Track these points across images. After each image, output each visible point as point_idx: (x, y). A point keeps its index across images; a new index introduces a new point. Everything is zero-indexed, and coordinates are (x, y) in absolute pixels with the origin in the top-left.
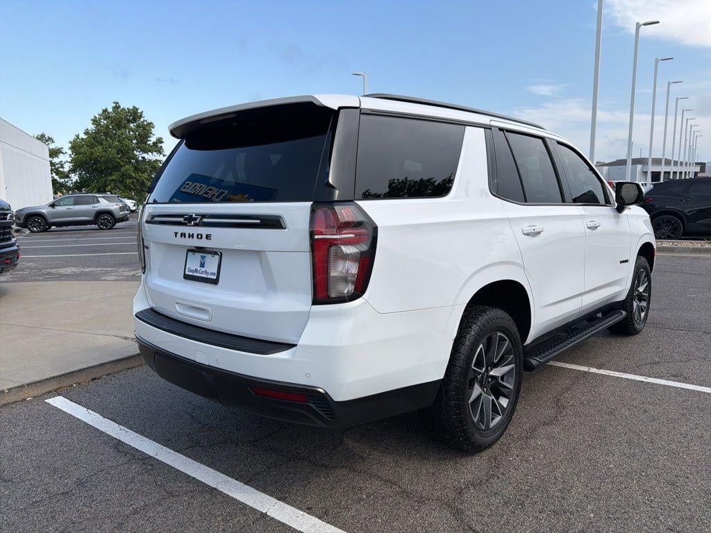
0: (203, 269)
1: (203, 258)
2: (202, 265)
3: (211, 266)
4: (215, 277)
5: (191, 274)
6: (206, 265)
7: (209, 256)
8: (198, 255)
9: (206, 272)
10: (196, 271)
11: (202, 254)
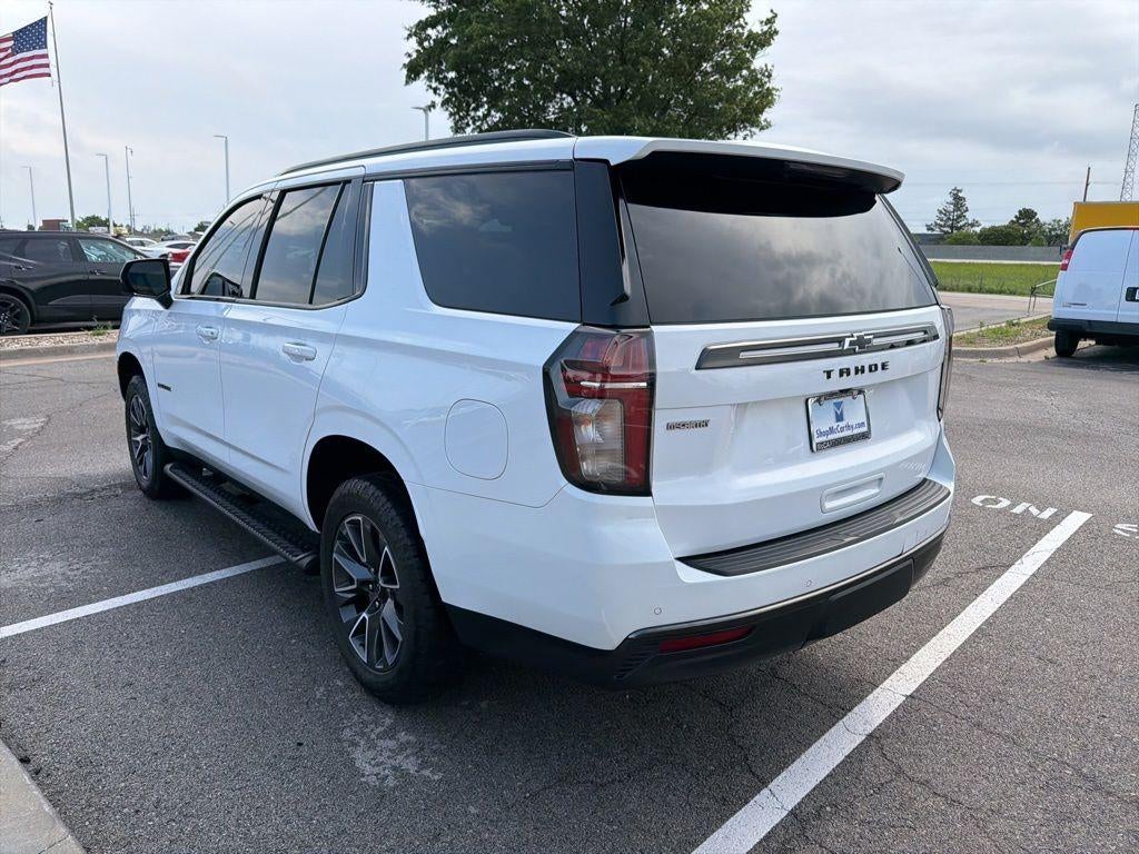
0: (842, 424)
1: (838, 405)
2: (839, 418)
3: (855, 414)
4: (865, 429)
5: (824, 439)
6: (845, 416)
7: (847, 400)
8: (829, 405)
9: (848, 427)
10: (832, 430)
11: (835, 401)
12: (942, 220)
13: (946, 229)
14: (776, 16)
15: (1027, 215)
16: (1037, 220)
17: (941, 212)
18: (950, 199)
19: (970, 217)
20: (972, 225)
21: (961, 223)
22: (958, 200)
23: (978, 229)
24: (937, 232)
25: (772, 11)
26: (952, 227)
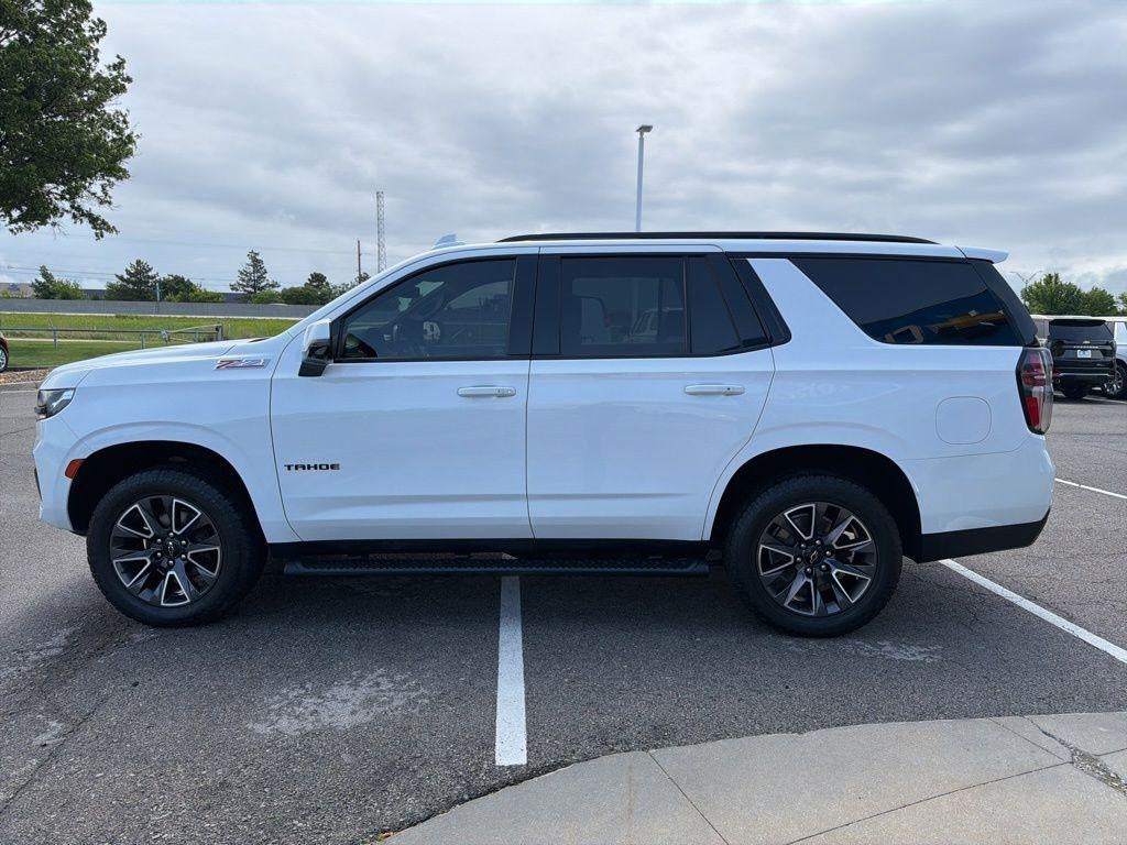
12: (243, 280)
13: (249, 289)
14: (123, 61)
15: (318, 278)
16: (327, 284)
17: (241, 273)
18: (250, 261)
19: (270, 278)
20: (273, 286)
21: (263, 284)
22: (256, 262)
23: (279, 290)
24: (241, 291)
25: (118, 57)
26: (254, 287)
